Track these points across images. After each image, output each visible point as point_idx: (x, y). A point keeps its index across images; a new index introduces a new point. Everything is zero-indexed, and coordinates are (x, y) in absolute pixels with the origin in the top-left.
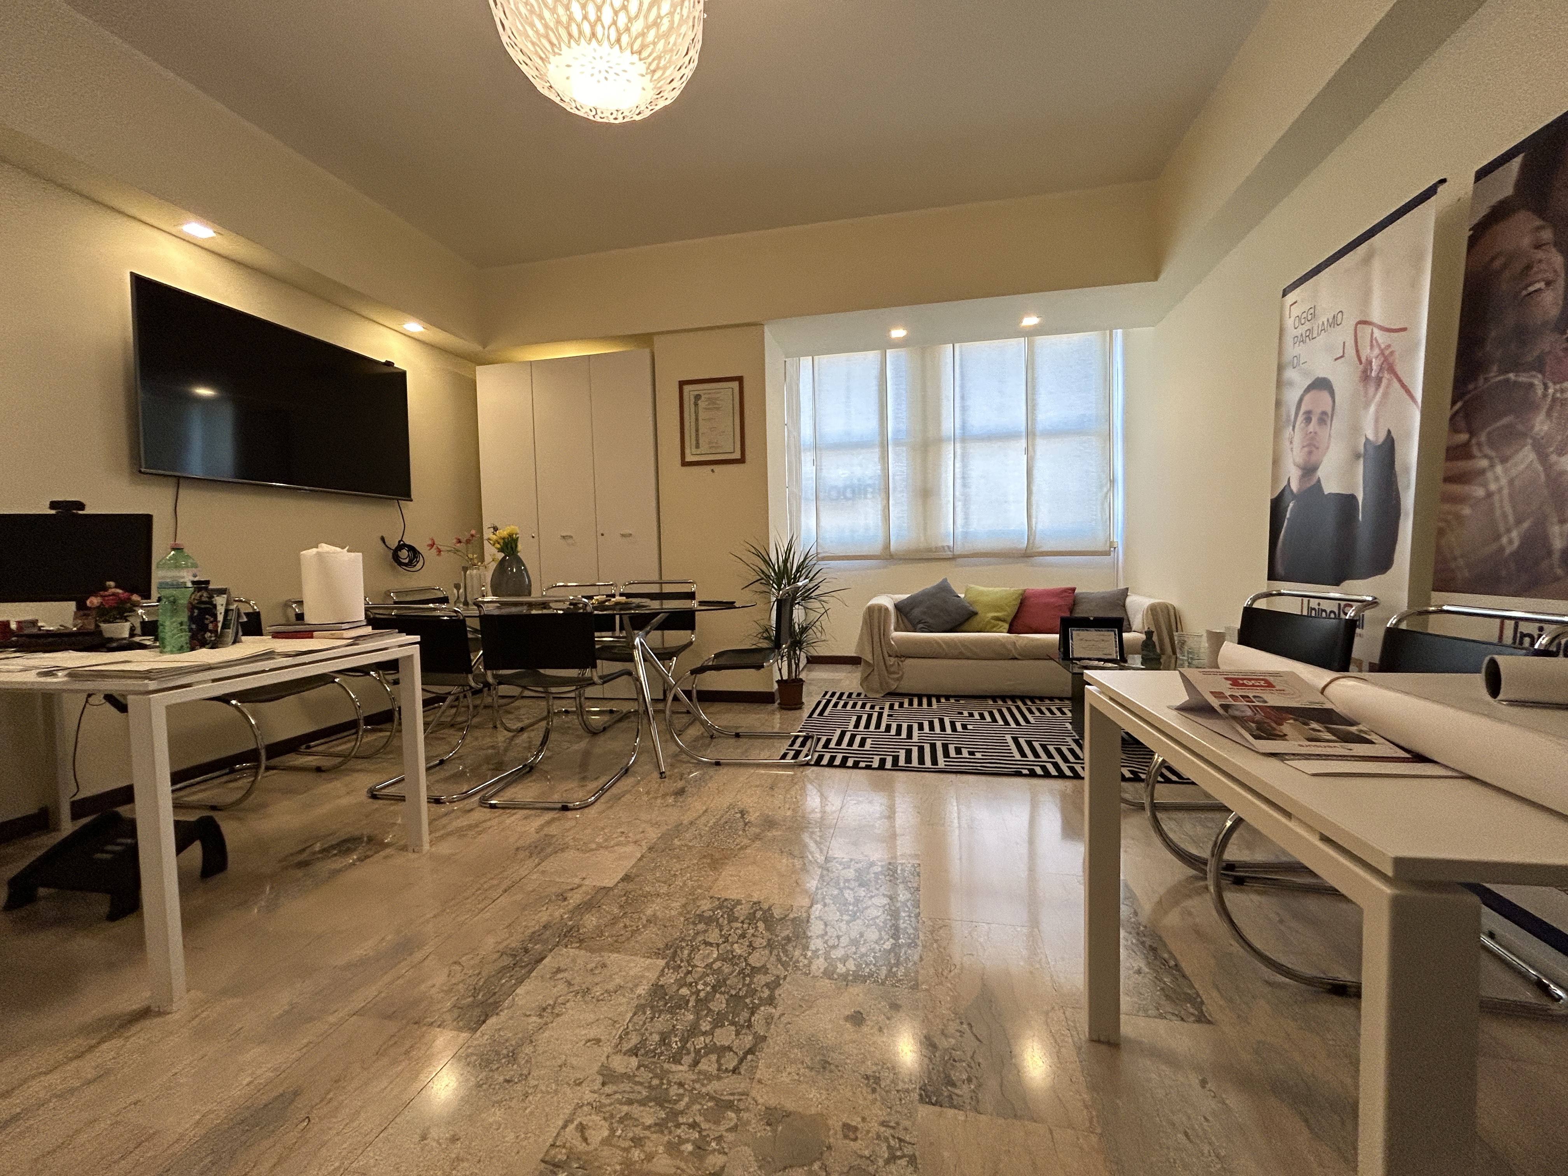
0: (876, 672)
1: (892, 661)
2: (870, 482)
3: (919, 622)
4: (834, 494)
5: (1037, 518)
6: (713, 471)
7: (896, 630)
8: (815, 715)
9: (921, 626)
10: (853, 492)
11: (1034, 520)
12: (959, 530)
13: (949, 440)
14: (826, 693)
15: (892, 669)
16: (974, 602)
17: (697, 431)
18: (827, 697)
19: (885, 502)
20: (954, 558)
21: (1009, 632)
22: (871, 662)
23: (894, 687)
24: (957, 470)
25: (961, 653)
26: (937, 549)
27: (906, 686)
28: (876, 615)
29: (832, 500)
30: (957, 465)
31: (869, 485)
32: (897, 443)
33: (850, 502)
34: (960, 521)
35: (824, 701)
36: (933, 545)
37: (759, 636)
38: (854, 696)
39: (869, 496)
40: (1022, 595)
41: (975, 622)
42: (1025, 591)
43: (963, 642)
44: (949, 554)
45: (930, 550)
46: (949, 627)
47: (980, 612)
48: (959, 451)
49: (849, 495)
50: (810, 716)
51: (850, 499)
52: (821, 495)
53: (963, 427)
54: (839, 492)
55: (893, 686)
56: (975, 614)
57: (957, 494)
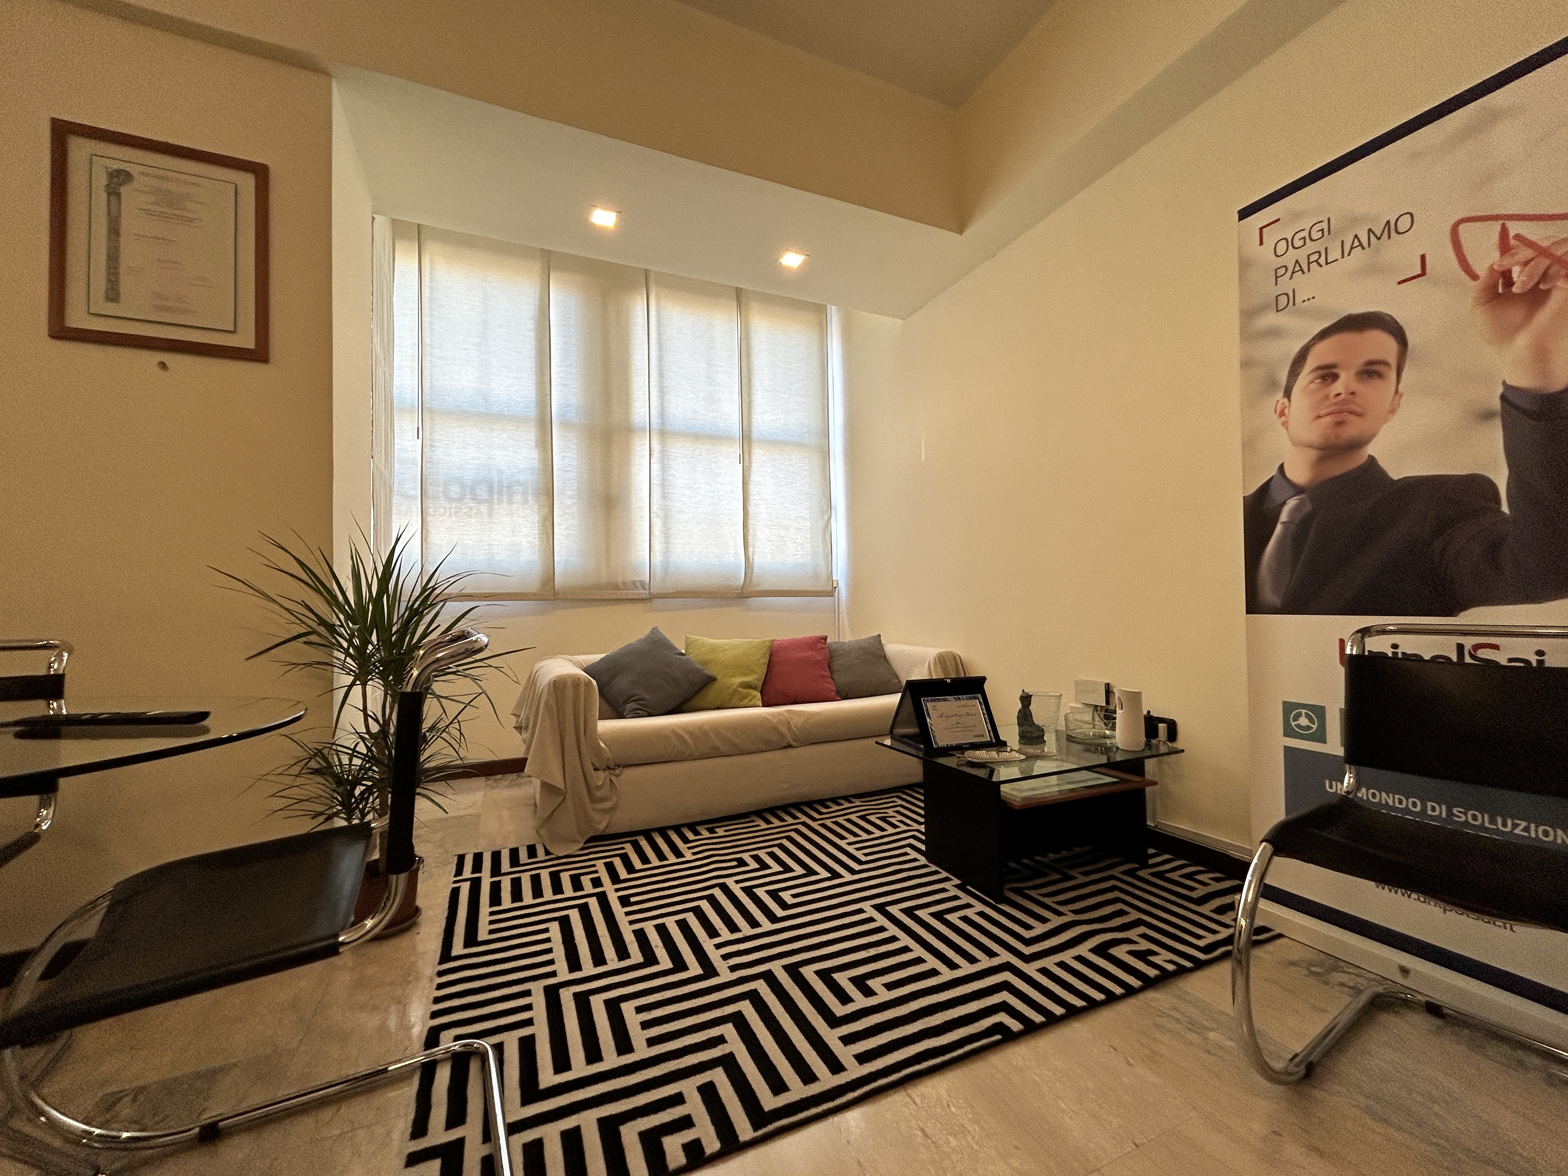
0: (569, 803)
1: (600, 778)
2: (522, 478)
3: (626, 702)
4: (455, 490)
5: (754, 547)
6: (163, 366)
7: (602, 717)
8: (458, 948)
9: (630, 706)
10: (491, 490)
11: (751, 549)
12: (657, 559)
13: (644, 430)
14: (461, 859)
15: (599, 794)
16: (705, 663)
18: (467, 873)
19: (546, 510)
20: (650, 598)
21: (765, 704)
22: (561, 785)
23: (602, 827)
24: (654, 474)
25: (715, 748)
26: (625, 586)
27: (623, 821)
28: (570, 695)
29: (450, 500)
30: (655, 466)
31: (519, 483)
32: (566, 425)
33: (484, 508)
34: (658, 547)
35: (465, 888)
36: (620, 580)
37: (296, 770)
38: (523, 856)
39: (518, 498)
40: (770, 648)
41: (711, 694)
42: (772, 641)
44: (644, 593)
45: (616, 587)
46: (673, 704)
47: (719, 678)
48: (656, 447)
49: (482, 492)
50: (446, 955)
51: (481, 502)
52: (430, 490)
53: (662, 415)
54: (463, 486)
55: (601, 825)
56: (712, 680)
57: (655, 507)
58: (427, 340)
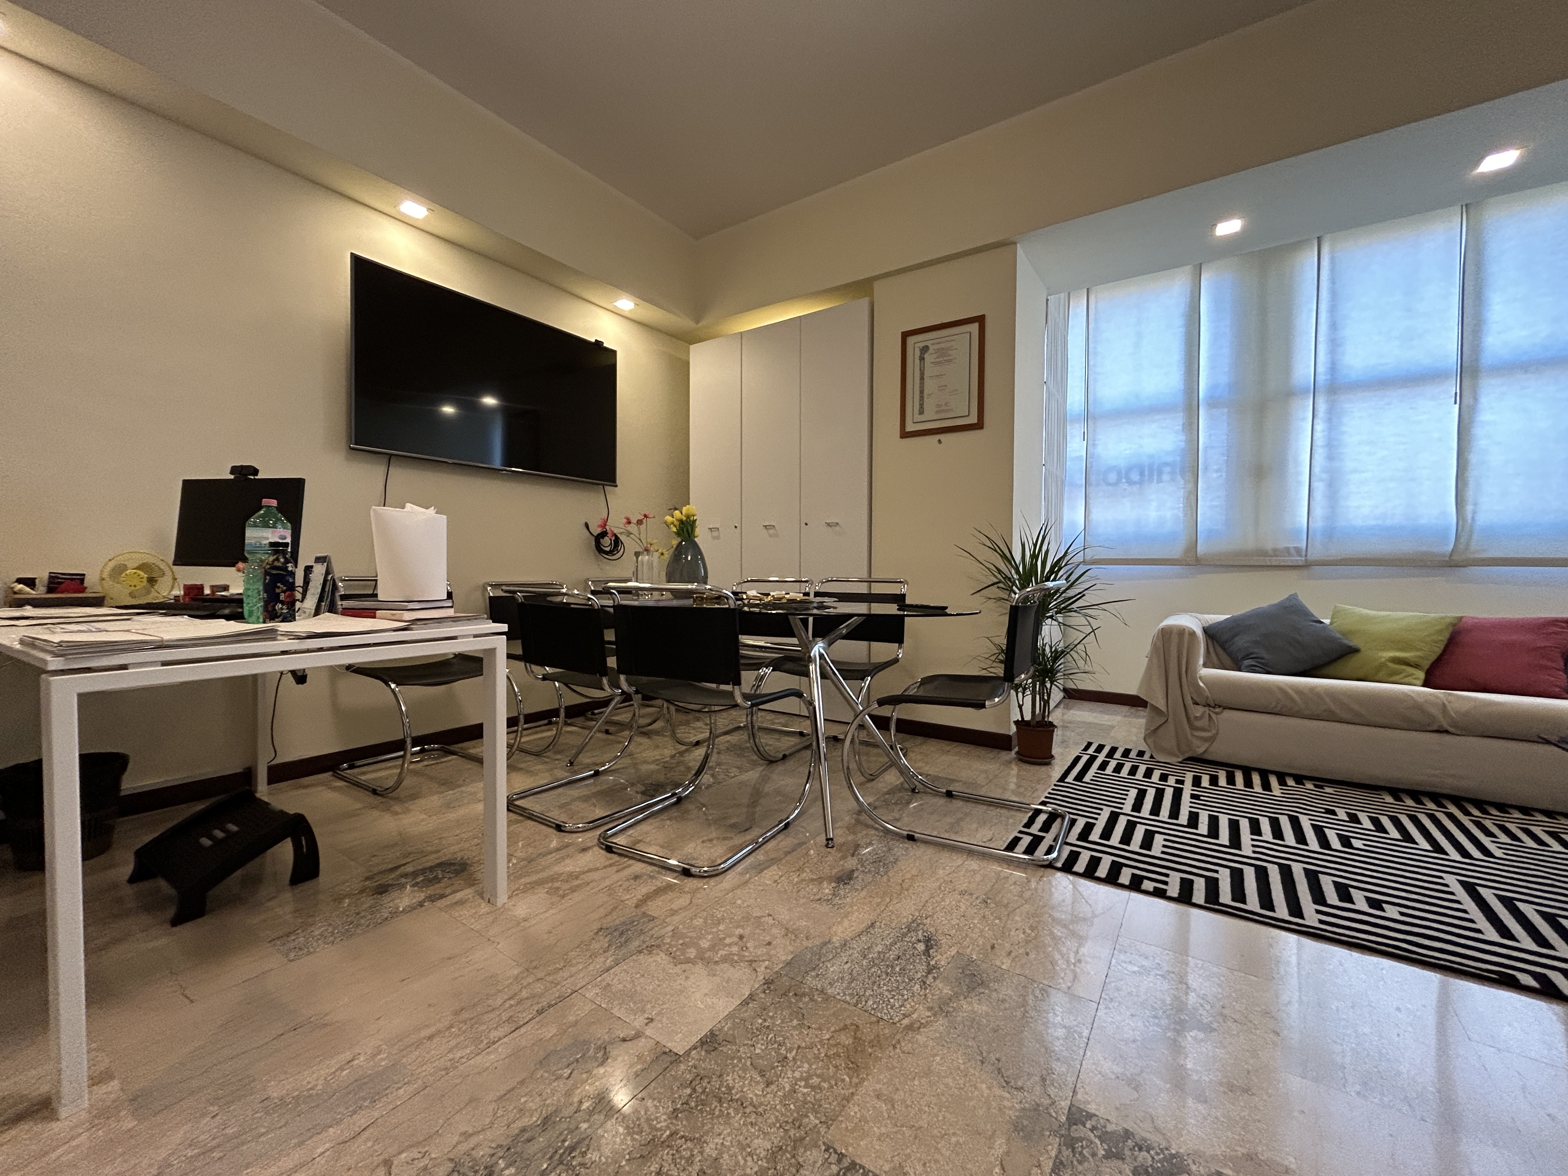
0: (1171, 726)
1: (1198, 711)
2: (1169, 459)
3: (1246, 657)
4: (1112, 477)
5: (1475, 504)
6: (940, 442)
7: (1207, 665)
8: (1070, 779)
9: (1247, 662)
10: (1142, 474)
11: (1469, 508)
12: (1318, 523)
13: (1305, 391)
14: (1089, 745)
15: (1198, 724)
16: (1352, 633)
17: (922, 392)
18: (1091, 751)
19: (1191, 486)
20: (1307, 565)
21: (1426, 684)
22: (1164, 709)
23: (1201, 750)
24: (1318, 435)
26: (1276, 552)
27: (1220, 751)
28: (1175, 640)
29: (1109, 484)
30: (1319, 427)
31: (1166, 464)
32: (1214, 403)
33: (1135, 488)
34: (1319, 511)
35: (1085, 758)
36: (1269, 546)
38: (1133, 754)
39: (1166, 477)
40: (1454, 625)
42: (1460, 619)
43: (1332, 694)
44: (1300, 560)
45: (1263, 553)
46: (1301, 669)
47: (1362, 649)
48: (1322, 407)
49: (1135, 477)
50: (1062, 780)
51: (1134, 483)
52: (1093, 478)
53: (1333, 368)
54: (1119, 473)
55: (1200, 749)
56: (1355, 651)
57: (1317, 469)
58: (1091, 363)
